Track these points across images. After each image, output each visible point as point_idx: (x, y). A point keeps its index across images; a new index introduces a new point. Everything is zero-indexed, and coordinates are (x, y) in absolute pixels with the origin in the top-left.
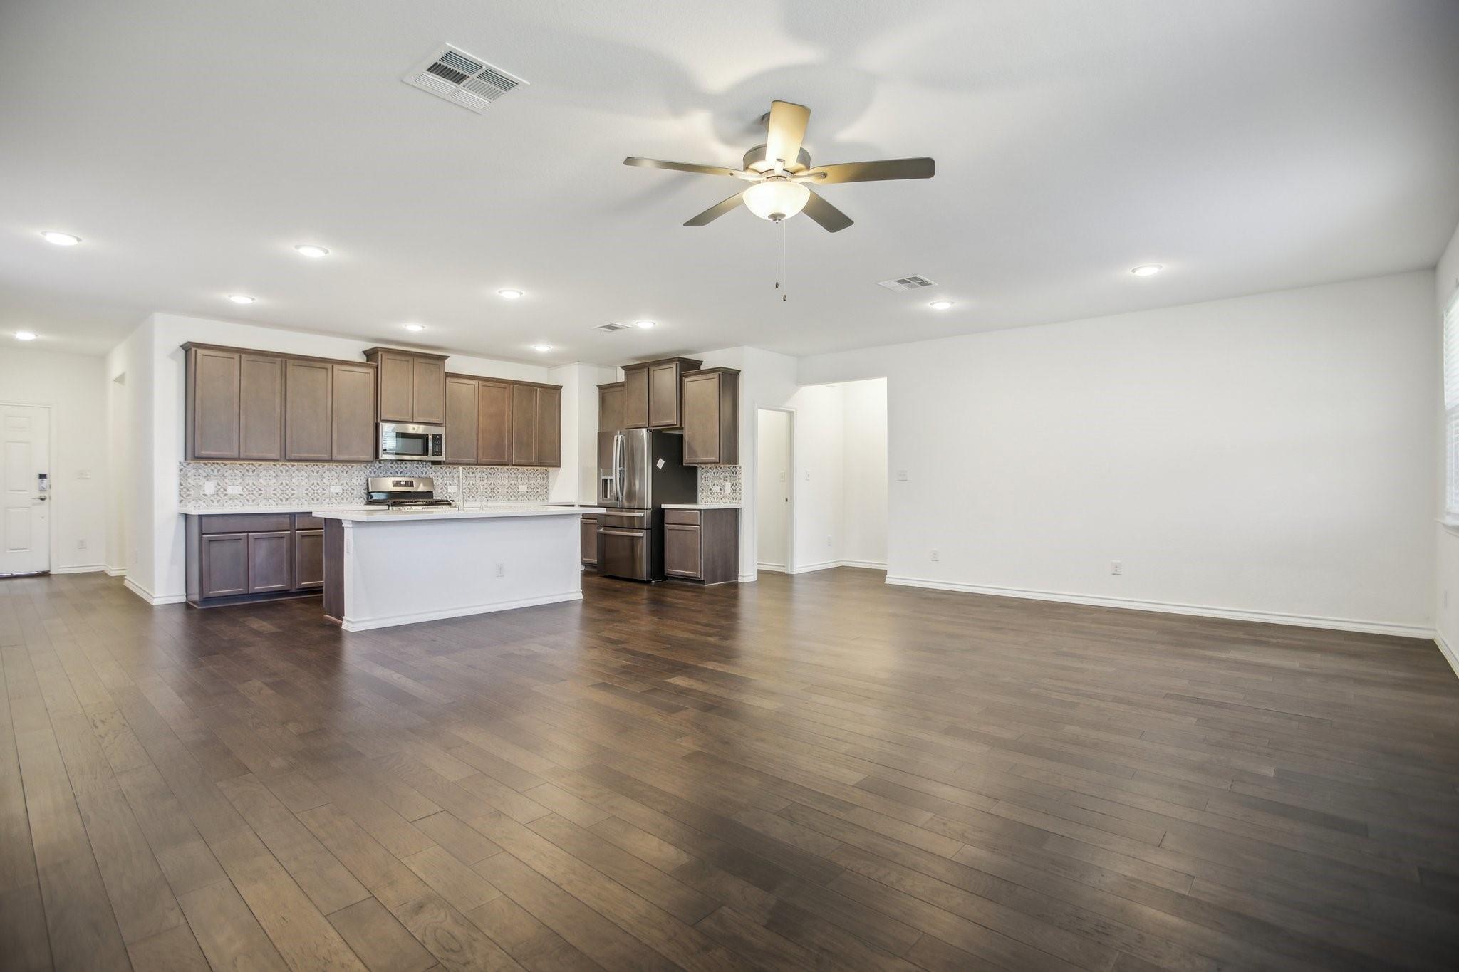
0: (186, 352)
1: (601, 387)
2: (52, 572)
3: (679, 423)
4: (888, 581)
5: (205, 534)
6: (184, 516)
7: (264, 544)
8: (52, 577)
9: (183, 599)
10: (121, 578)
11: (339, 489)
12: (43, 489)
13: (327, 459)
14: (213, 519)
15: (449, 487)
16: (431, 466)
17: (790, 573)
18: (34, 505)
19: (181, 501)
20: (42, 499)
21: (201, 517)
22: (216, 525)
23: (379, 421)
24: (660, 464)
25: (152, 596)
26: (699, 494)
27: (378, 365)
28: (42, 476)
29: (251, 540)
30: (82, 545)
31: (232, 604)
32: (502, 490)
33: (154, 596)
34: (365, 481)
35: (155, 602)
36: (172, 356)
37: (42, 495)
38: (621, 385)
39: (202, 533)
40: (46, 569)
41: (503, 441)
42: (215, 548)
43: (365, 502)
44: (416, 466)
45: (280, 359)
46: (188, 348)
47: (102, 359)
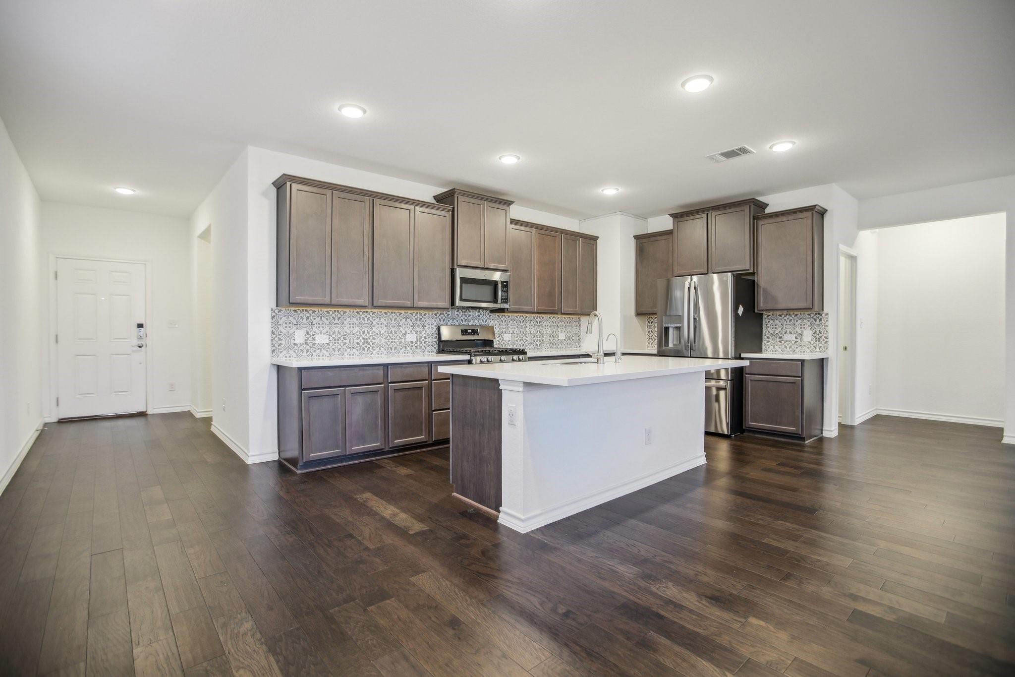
0: (278, 189)
1: (637, 238)
2: (149, 412)
3: (752, 269)
4: (1006, 440)
5: (305, 389)
6: (276, 367)
7: (360, 399)
8: (149, 417)
9: (276, 457)
10: (208, 421)
11: (411, 338)
12: (140, 338)
13: (409, 305)
14: (313, 372)
15: (505, 335)
16: (490, 314)
17: (849, 423)
18: (133, 351)
19: (273, 351)
20: (140, 347)
21: (300, 369)
22: (316, 379)
23: (455, 267)
24: (741, 310)
25: (248, 455)
26: (764, 342)
27: (454, 208)
28: (140, 326)
29: (348, 395)
30: (172, 388)
31: (329, 467)
32: (546, 338)
33: (249, 454)
34: (435, 329)
35: (250, 460)
36: (265, 194)
37: (140, 343)
38: (669, 233)
39: (301, 389)
40: (141, 409)
41: (554, 288)
42: (315, 405)
43: (435, 351)
44: (477, 314)
45: (369, 198)
46: (280, 185)
47: (187, 219)
